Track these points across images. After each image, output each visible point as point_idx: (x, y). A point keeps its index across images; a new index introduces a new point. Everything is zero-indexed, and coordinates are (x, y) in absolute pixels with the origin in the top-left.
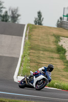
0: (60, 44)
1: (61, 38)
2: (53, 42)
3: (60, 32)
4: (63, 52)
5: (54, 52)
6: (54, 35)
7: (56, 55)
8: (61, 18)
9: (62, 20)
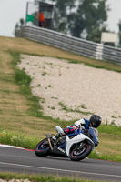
0: (20, 66)
1: (23, 56)
2: (8, 63)
3: (20, 46)
4: (26, 81)
5: (10, 81)
6: (10, 52)
7: (13, 87)
8: (22, 21)
9: (24, 25)
